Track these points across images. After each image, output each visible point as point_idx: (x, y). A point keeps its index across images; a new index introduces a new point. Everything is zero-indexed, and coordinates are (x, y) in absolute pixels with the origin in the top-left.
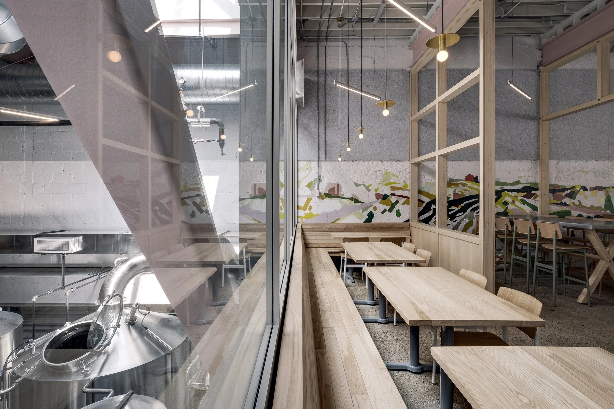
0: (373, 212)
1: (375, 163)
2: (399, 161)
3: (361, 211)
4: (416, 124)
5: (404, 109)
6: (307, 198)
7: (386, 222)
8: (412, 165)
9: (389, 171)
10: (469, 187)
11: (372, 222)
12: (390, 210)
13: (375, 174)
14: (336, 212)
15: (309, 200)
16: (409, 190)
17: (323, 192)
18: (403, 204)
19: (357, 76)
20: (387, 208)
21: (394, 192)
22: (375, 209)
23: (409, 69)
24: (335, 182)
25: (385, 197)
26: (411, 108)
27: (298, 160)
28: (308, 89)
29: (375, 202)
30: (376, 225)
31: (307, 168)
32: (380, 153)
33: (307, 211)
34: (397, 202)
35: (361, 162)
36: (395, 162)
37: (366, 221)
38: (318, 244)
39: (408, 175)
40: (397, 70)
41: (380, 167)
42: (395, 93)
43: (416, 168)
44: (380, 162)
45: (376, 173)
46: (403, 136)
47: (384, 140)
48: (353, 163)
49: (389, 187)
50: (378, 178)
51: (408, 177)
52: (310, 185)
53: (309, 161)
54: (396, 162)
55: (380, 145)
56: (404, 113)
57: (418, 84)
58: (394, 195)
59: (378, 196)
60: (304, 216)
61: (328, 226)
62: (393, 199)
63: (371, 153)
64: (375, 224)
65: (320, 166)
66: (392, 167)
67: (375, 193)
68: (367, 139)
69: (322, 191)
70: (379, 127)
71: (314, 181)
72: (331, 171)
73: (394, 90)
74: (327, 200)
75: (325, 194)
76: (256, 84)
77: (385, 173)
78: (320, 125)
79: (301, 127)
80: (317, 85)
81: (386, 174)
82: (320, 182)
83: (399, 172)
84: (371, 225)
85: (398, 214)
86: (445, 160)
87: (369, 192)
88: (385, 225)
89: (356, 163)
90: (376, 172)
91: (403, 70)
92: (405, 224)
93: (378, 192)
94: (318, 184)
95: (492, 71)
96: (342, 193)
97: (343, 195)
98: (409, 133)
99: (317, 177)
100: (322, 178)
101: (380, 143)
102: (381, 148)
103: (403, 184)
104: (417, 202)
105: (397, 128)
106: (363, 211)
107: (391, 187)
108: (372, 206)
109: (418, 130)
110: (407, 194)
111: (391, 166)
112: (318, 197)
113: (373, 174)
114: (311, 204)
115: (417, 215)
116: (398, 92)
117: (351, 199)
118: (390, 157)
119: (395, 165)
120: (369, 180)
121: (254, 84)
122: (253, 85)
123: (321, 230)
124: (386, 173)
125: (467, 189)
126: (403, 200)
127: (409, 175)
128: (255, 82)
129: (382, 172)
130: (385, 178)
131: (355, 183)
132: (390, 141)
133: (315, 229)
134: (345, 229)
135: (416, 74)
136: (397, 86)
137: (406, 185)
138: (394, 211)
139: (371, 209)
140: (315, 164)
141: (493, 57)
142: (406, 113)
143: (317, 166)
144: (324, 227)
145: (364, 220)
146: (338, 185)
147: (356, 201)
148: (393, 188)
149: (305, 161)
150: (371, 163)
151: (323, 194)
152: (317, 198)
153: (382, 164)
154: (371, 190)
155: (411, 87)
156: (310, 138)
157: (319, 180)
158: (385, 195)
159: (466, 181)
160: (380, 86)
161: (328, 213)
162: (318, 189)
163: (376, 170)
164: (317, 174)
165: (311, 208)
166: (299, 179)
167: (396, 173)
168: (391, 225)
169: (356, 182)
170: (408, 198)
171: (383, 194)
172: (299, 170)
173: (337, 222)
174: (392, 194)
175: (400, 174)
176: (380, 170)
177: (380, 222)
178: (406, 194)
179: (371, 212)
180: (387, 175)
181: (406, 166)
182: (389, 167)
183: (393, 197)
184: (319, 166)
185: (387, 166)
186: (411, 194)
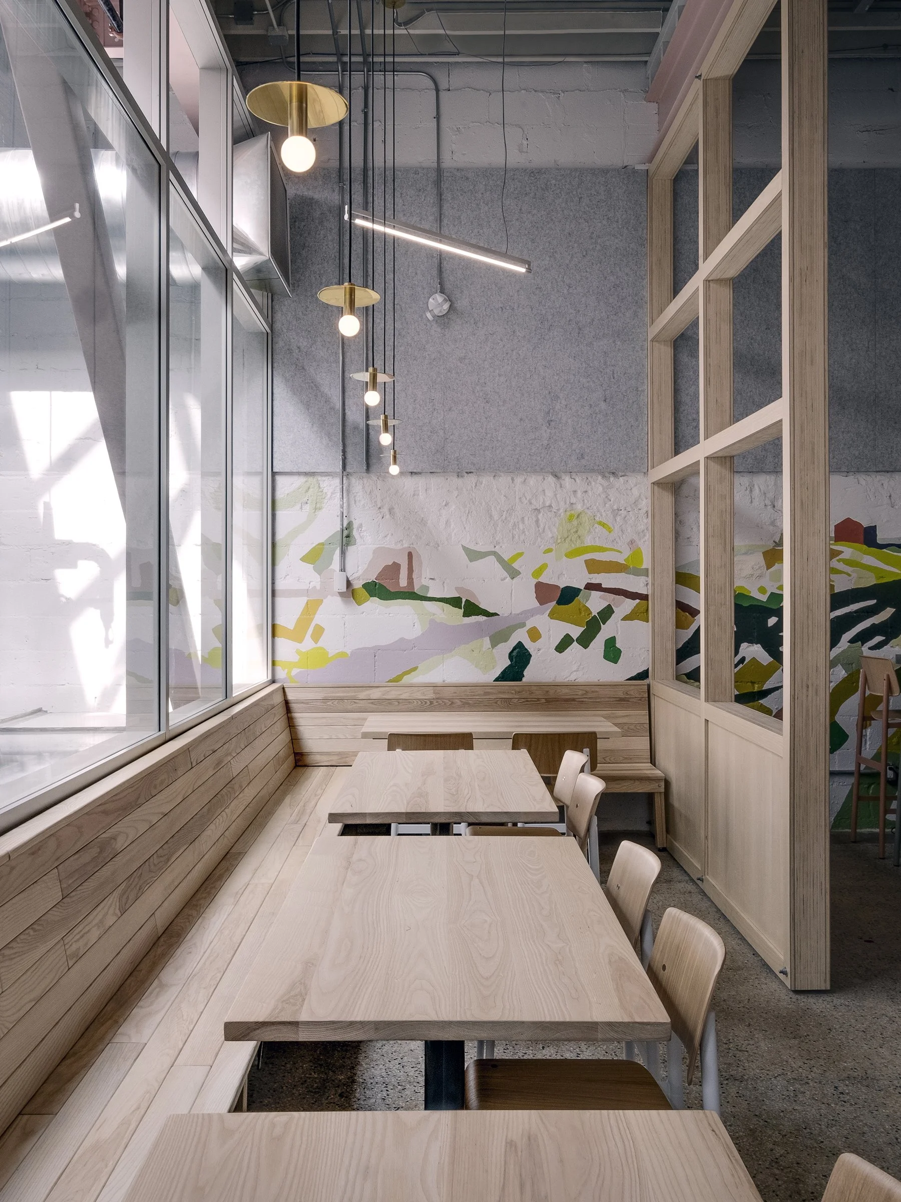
0: (528, 645)
1: (533, 480)
2: (613, 473)
3: (487, 641)
4: (667, 352)
5: (630, 299)
6: (304, 600)
7: (572, 678)
8: (656, 487)
9: (579, 507)
10: (848, 562)
11: (524, 679)
12: (585, 640)
13: (535, 519)
14: (402, 645)
15: (311, 608)
16: (645, 573)
17: (358, 578)
18: (625, 618)
19: (471, 187)
20: (576, 631)
21: (596, 579)
22: (534, 634)
23: (643, 167)
24: (399, 547)
25: (568, 596)
26: (651, 300)
27: (274, 471)
28: (309, 234)
29: (532, 613)
30: (535, 688)
31: (305, 499)
32: (547, 447)
33: (308, 643)
34: (607, 613)
35: (486, 479)
36: (600, 478)
37: (503, 677)
38: (339, 754)
39: (645, 523)
40: (605, 171)
41: (549, 494)
42: (598, 247)
43: (667, 499)
44: (551, 479)
45: (537, 516)
46: (626, 391)
47: (564, 402)
48: (459, 481)
49: (580, 561)
50: (544, 531)
51: (642, 527)
52: (315, 557)
53: (312, 474)
54: (604, 477)
55: (549, 422)
56: (627, 315)
57: (675, 215)
58: (597, 587)
59: (543, 592)
60: (295, 658)
61: (376, 694)
62: (595, 603)
63: (518, 449)
64: (530, 685)
65: (348, 491)
66: (590, 493)
67: (534, 581)
68: (504, 401)
69: (356, 575)
70: (546, 359)
71: (329, 542)
72: (385, 510)
73: (594, 236)
74: (374, 604)
75: (366, 586)
76: (77, 215)
77: (568, 513)
78: (348, 355)
79: (285, 360)
80: (337, 219)
81: (570, 519)
82: (348, 544)
83: (614, 510)
84: (517, 689)
85: (612, 652)
86: (726, 473)
87: (513, 578)
88: (565, 691)
89: (471, 480)
90: (537, 510)
91: (626, 171)
92: (633, 687)
93: (544, 579)
94: (343, 553)
95: (819, 180)
96: (425, 582)
97: (427, 588)
98: (645, 381)
99: (338, 528)
100: (355, 533)
101: (548, 413)
102: (553, 431)
103: (627, 553)
104: (669, 613)
105: (605, 363)
106: (494, 644)
107: (587, 562)
108: (523, 625)
109: (675, 369)
110: (642, 585)
111: (586, 492)
112: (342, 594)
113: (526, 519)
114: (319, 618)
115: (672, 657)
116: (608, 243)
117: (455, 602)
118: (583, 462)
119: (601, 488)
120: (513, 537)
121: (71, 216)
122: (67, 220)
123: (349, 707)
124: (571, 516)
125: (841, 566)
126: (629, 605)
127: (645, 521)
128: (74, 209)
129: (558, 510)
130: (569, 531)
131: (464, 548)
132: (583, 406)
133: (330, 703)
134: (431, 703)
135: (668, 186)
136: (604, 222)
137: (637, 554)
138: (598, 643)
139: (520, 636)
140: (331, 486)
141: (819, 135)
142: (636, 314)
143: (338, 490)
144: (363, 695)
145: (498, 672)
146: (410, 555)
147: (471, 609)
148: (593, 566)
149: (299, 474)
150: (519, 480)
151: (358, 585)
152: (339, 599)
153: (558, 486)
154: (520, 573)
155: (651, 227)
156: (316, 396)
157: (346, 537)
158: (567, 587)
159: (835, 541)
160: (548, 222)
161: (376, 652)
162: (343, 569)
163: (537, 504)
164: (339, 519)
165: (319, 632)
166: (280, 536)
167: (604, 514)
168: (587, 689)
169: (472, 547)
170: (644, 597)
171: (562, 586)
172: (279, 504)
173: (406, 680)
174: (590, 587)
175: (618, 519)
176: (550, 506)
177: (551, 680)
178: (637, 585)
179: (520, 645)
180: (575, 523)
181: (635, 492)
182: (579, 494)
183: (595, 594)
184: (346, 491)
185: (575, 492)
186: (653, 584)
